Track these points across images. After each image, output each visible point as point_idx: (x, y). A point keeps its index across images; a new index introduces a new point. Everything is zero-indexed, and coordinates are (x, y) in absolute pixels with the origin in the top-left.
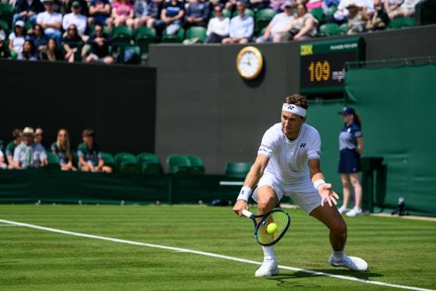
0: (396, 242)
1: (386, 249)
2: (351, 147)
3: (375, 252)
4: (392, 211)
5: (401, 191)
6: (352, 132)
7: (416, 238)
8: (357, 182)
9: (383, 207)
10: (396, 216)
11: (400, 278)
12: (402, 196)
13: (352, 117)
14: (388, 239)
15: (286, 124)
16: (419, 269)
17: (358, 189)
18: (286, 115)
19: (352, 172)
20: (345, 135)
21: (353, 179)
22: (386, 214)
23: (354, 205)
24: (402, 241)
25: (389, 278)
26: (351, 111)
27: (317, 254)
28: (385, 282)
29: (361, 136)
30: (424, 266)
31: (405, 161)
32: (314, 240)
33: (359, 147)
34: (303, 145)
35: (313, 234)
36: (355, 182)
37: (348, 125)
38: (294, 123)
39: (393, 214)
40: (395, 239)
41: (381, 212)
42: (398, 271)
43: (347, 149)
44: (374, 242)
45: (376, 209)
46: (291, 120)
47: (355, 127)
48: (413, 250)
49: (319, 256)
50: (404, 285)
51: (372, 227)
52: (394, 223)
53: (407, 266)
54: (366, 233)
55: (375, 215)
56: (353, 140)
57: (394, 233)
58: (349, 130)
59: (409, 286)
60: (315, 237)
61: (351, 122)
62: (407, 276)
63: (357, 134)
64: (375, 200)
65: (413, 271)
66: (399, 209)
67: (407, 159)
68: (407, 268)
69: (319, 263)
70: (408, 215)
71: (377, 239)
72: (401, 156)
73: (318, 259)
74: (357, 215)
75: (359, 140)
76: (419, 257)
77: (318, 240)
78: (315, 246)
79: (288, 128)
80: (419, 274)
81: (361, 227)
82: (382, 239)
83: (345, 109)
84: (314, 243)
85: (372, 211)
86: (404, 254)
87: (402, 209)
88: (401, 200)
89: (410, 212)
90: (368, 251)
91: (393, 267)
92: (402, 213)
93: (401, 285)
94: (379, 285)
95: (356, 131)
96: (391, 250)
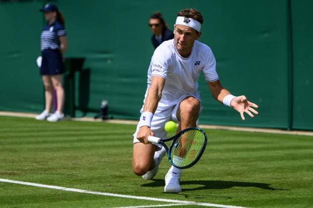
0: (99, 147)
1: (88, 155)
2: (53, 47)
3: (76, 158)
4: (95, 115)
5: (104, 94)
6: (55, 31)
7: (120, 143)
8: (60, 84)
9: (86, 111)
10: (99, 120)
11: (102, 185)
12: (105, 99)
13: (55, 14)
14: (89, 144)
15: (181, 39)
16: (122, 175)
17: (60, 92)
18: (182, 29)
19: (55, 74)
20: (48, 34)
21: (54, 81)
22: (89, 119)
23: (56, 109)
24: (105, 147)
25: (89, 185)
26: (53, 9)
27: (13, 161)
28: (85, 189)
29: (65, 35)
30: (128, 172)
31: (109, 62)
32: (11, 147)
33: (62, 46)
34: (198, 63)
35: (9, 140)
36: (57, 85)
37: (51, 23)
38: (189, 38)
39: (96, 118)
40: (97, 144)
41: (84, 116)
42: (99, 177)
43: (49, 49)
44: (75, 148)
45: (78, 113)
46: (187, 34)
47: (58, 26)
48: (116, 155)
49: (15, 164)
50: (106, 192)
51: (72, 133)
52: (97, 128)
53: (109, 172)
54: (67, 139)
55: (77, 119)
56: (56, 39)
57: (95, 138)
58: (52, 29)
59: (111, 192)
60: (12, 143)
61: (53, 20)
62: (110, 182)
63: (61, 33)
64: (77, 104)
65: (115, 177)
66: (101, 112)
67: (112, 59)
68: (110, 173)
69: (15, 172)
70: (112, 118)
71: (78, 144)
72: (105, 56)
73: (14, 167)
74: (59, 120)
75: (61, 39)
76: (122, 162)
77: (15, 147)
78: (10, 154)
79: (183, 43)
80: (122, 180)
81: (60, 133)
82: (83, 144)
83: (47, 6)
84: (11, 150)
85: (73, 116)
86: (107, 160)
87: (105, 113)
88: (104, 103)
89: (115, 116)
90: (69, 157)
91: (95, 174)
92: (106, 117)
93: (102, 192)
94: (80, 193)
95: (59, 29)
96: (92, 155)
